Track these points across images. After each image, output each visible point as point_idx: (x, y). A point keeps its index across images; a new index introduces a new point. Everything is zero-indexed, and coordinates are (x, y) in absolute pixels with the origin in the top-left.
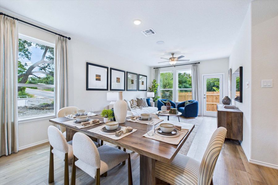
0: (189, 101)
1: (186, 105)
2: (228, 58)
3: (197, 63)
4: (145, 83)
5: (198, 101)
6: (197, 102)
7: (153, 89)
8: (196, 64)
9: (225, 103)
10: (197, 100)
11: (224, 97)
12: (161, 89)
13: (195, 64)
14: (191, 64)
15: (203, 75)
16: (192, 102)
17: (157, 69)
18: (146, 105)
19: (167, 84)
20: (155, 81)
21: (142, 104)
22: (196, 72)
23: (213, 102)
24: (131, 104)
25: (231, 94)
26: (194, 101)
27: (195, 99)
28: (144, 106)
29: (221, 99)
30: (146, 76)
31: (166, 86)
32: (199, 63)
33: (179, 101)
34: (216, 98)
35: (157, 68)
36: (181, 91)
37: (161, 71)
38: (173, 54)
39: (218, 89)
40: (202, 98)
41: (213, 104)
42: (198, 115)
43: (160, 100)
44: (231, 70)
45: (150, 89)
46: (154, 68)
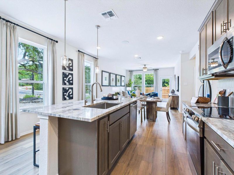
0: (153, 93)
2: (174, 68)
4: (124, 81)
7: (129, 85)
9: (172, 93)
10: (157, 92)
11: (172, 90)
12: (134, 85)
13: (156, 70)
14: (154, 70)
15: (160, 77)
17: (131, 71)
20: (130, 80)
22: (157, 75)
23: (165, 94)
25: (175, 88)
26: (155, 93)
29: (170, 91)
30: (125, 77)
32: (158, 69)
33: (146, 93)
34: (167, 91)
36: (147, 87)
37: (134, 73)
38: (145, 65)
39: (168, 85)
40: (160, 90)
44: (175, 75)
45: (127, 85)
46: (129, 71)
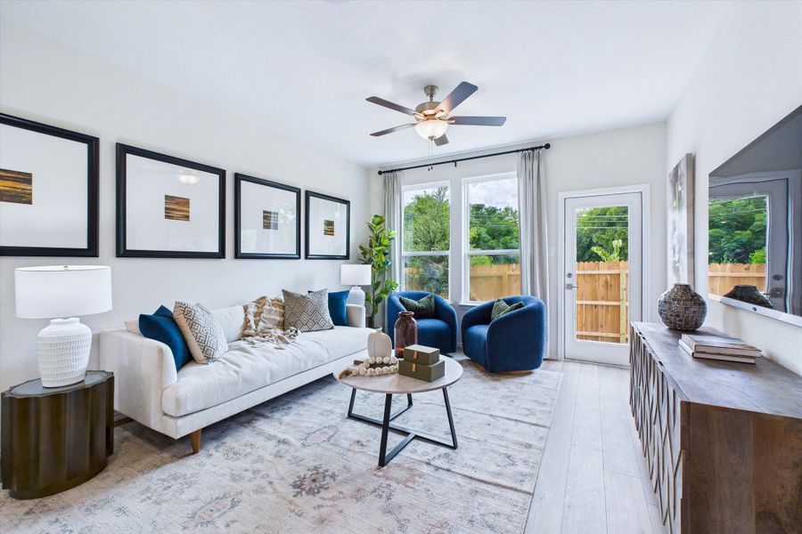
0: (509, 302)
1: (497, 316)
3: (541, 147)
4: (340, 229)
5: (545, 300)
6: (540, 304)
7: (374, 252)
8: (536, 151)
9: (674, 319)
10: (538, 298)
12: (404, 253)
13: (534, 152)
14: (517, 151)
15: (562, 195)
16: (520, 306)
17: (389, 174)
18: (322, 323)
19: (439, 236)
20: (379, 221)
21: (305, 317)
22: (536, 183)
23: (596, 299)
24: (251, 317)
26: (527, 300)
27: (533, 293)
28: (314, 326)
30: (347, 202)
31: (434, 243)
32: (547, 146)
33: (472, 297)
35: (392, 171)
38: (431, 89)
39: (607, 254)
40: (561, 286)
41: (596, 306)
42: (544, 357)
43: (398, 295)
44: (692, 160)
45: (364, 254)
46: (380, 173)
